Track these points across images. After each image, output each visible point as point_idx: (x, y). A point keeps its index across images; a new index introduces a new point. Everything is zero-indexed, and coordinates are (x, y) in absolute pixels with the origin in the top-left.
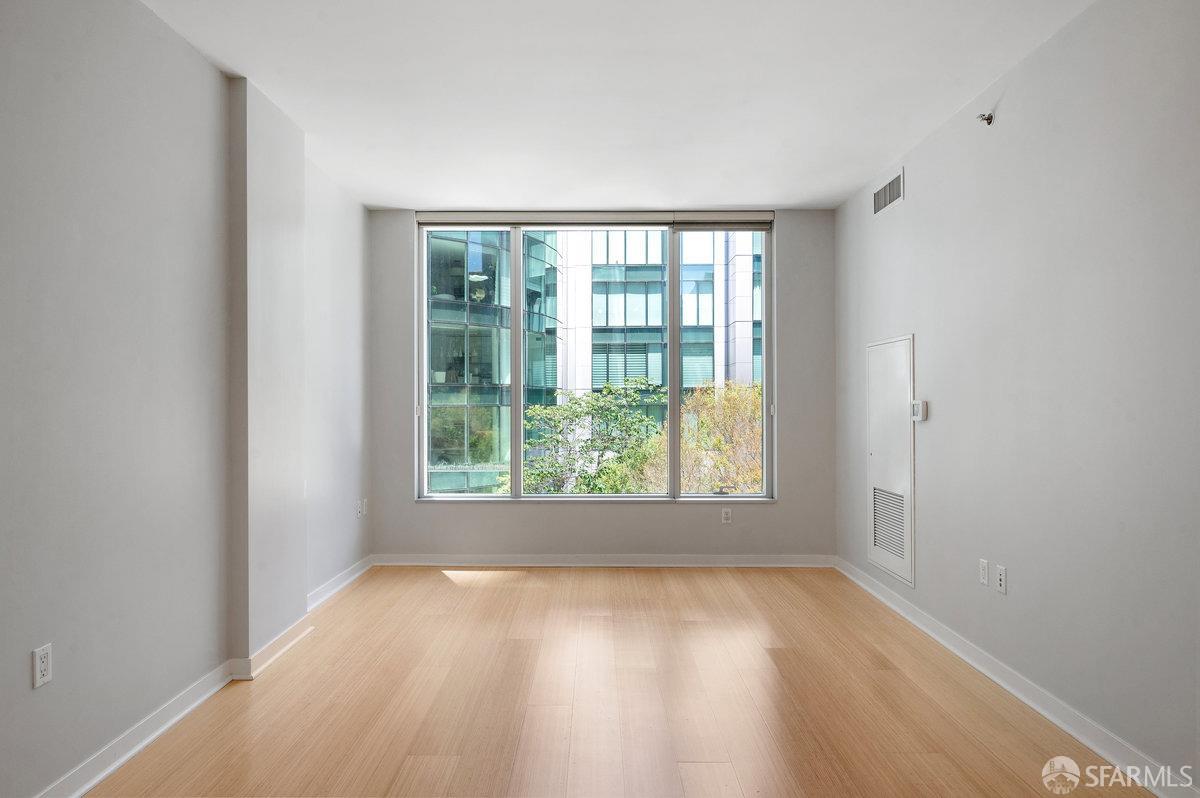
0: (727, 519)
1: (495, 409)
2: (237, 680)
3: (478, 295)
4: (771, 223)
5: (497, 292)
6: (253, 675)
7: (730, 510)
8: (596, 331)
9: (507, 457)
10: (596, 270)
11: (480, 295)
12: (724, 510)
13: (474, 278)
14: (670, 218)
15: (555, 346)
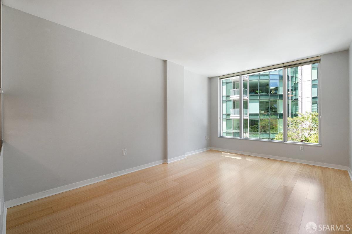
0: (302, 149)
1: (278, 119)
2: (165, 163)
3: (272, 92)
4: (320, 59)
5: (278, 91)
6: (168, 163)
7: (303, 147)
8: (313, 98)
9: (282, 131)
10: (313, 81)
11: (273, 92)
12: (301, 147)
13: (271, 88)
14: (282, 65)
15: (298, 103)
